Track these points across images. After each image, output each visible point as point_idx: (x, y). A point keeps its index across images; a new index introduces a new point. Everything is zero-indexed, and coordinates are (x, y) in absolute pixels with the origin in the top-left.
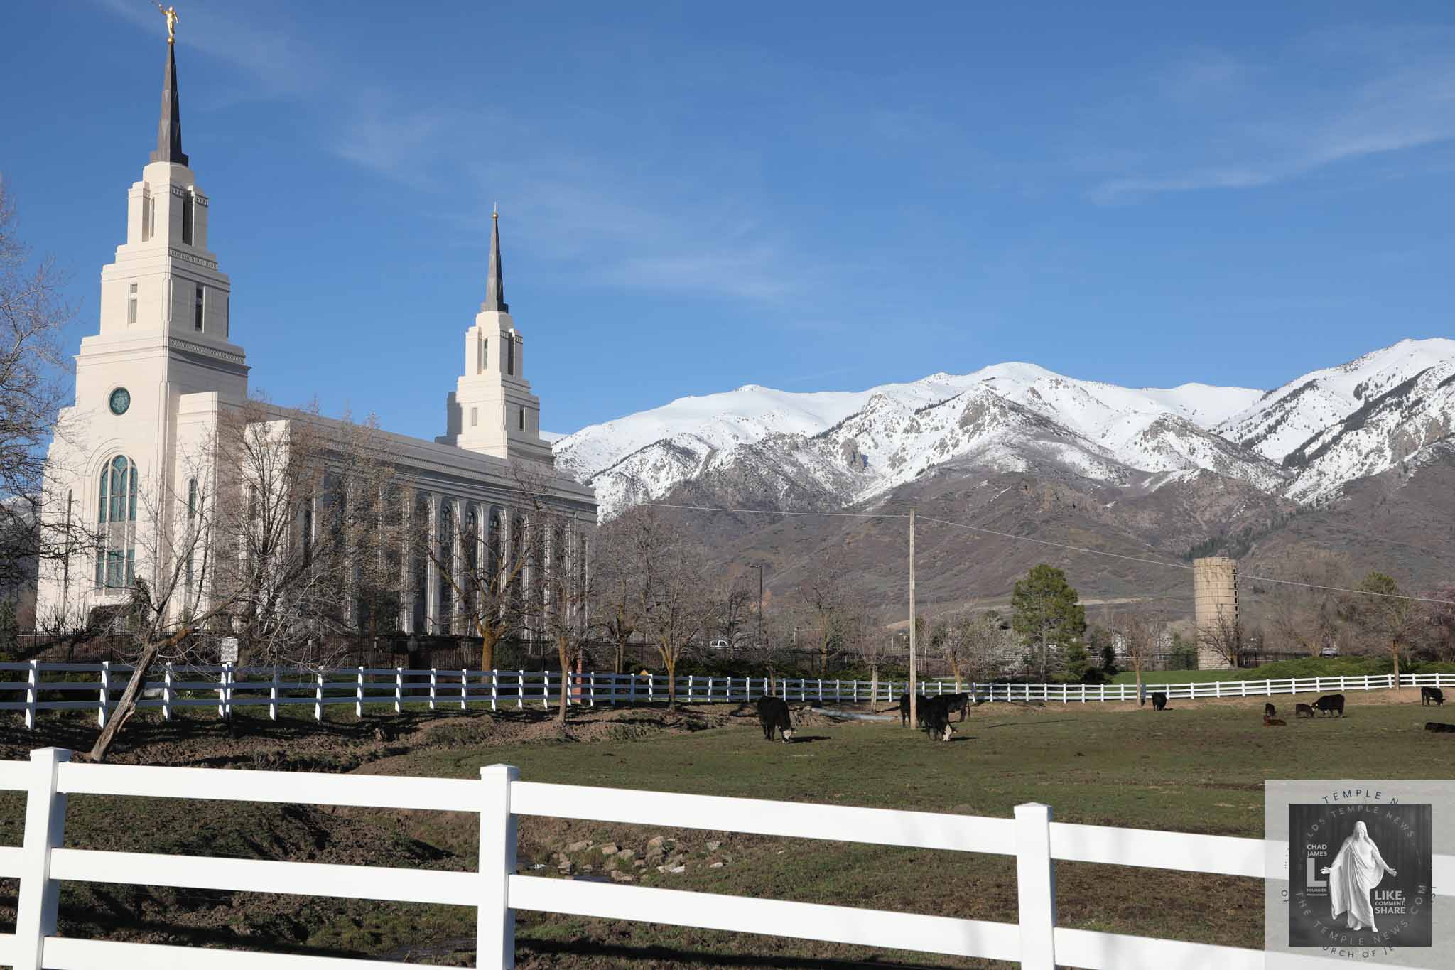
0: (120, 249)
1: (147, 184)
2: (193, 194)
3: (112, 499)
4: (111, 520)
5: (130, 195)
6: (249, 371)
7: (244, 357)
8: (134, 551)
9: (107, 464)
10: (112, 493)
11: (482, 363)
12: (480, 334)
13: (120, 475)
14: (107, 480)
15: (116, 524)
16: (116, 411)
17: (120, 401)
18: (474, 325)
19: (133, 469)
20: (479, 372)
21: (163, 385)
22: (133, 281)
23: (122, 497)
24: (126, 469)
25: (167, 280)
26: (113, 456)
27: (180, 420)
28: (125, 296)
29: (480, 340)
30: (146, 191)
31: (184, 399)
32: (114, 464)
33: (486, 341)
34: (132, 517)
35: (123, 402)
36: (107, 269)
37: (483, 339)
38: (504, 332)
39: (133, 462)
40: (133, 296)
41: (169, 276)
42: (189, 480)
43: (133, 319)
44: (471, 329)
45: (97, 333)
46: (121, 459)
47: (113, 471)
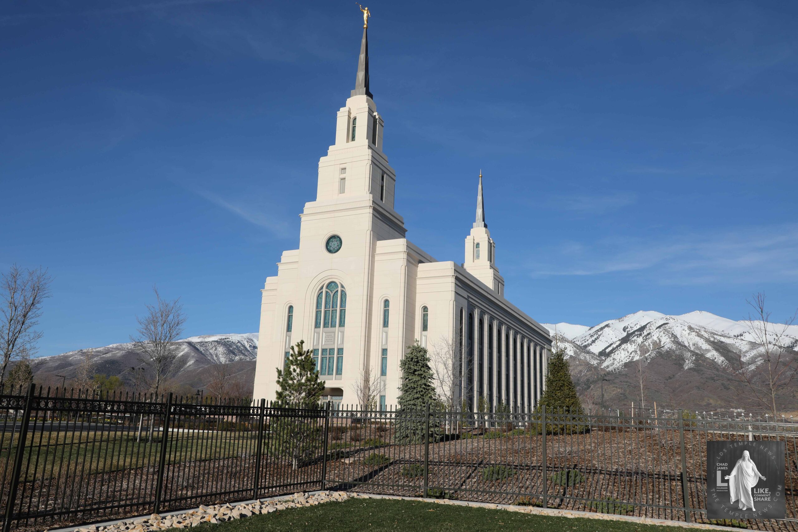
0: (331, 148)
1: (350, 109)
2: (377, 117)
3: (325, 312)
4: (324, 327)
5: (338, 116)
6: (406, 233)
7: (403, 223)
8: (342, 349)
9: (322, 288)
10: (325, 307)
11: (476, 256)
12: (474, 240)
13: (332, 295)
14: (321, 298)
15: (330, 329)
16: (330, 251)
17: (333, 244)
18: (470, 235)
19: (342, 291)
20: (473, 262)
21: (369, 232)
22: (343, 166)
23: (334, 311)
24: (337, 291)
25: (369, 165)
26: (327, 282)
27: (377, 258)
28: (338, 176)
29: (474, 243)
30: (349, 113)
31: (380, 243)
32: (327, 287)
33: (478, 244)
34: (342, 324)
35: (336, 245)
36: (322, 159)
37: (476, 242)
38: (489, 239)
39: (342, 286)
40: (343, 176)
41: (370, 162)
42: (383, 301)
43: (342, 190)
44: (468, 237)
45: (315, 200)
46: (333, 284)
47: (327, 292)
